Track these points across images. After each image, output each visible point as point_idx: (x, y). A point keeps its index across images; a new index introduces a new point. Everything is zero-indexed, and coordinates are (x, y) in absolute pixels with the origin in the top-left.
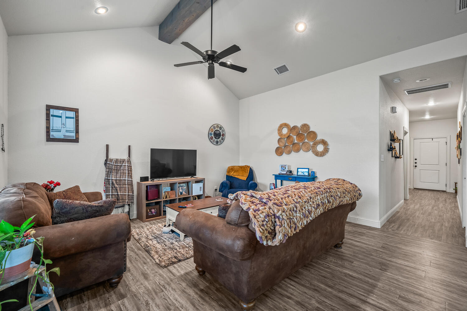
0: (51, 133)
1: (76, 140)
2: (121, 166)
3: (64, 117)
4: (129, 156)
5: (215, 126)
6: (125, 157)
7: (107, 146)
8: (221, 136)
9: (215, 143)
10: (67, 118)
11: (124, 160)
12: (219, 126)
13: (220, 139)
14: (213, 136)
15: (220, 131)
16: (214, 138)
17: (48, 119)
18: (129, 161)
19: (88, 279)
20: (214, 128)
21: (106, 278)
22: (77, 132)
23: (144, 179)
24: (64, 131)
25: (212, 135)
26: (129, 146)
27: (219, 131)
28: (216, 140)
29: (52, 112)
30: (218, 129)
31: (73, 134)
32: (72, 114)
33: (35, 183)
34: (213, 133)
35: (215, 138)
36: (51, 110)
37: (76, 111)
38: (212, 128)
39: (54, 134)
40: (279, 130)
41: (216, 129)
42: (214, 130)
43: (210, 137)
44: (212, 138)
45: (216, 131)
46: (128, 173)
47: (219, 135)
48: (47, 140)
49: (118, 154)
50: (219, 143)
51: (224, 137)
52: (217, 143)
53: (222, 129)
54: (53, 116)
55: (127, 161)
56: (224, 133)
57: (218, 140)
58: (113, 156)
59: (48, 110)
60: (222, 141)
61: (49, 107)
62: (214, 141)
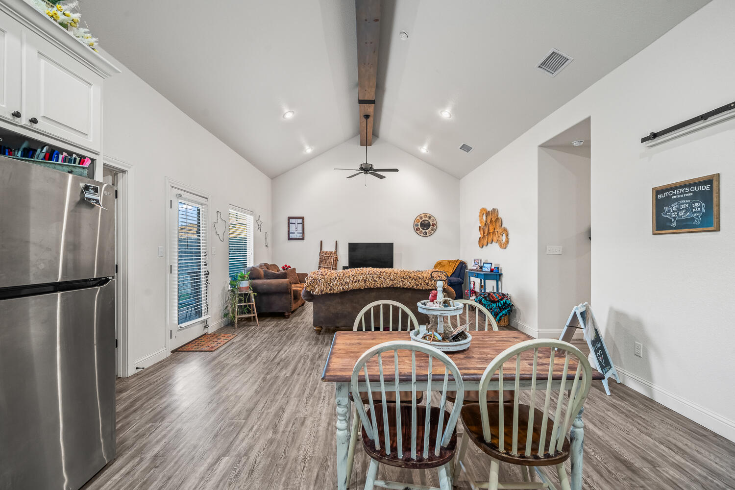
0: (290, 235)
1: (303, 239)
2: (329, 257)
3: (296, 223)
4: (336, 249)
5: (423, 215)
6: (333, 250)
7: (321, 241)
8: (431, 226)
9: (423, 234)
10: (298, 224)
11: (332, 252)
12: (428, 215)
13: (430, 229)
14: (419, 227)
15: (429, 220)
16: (421, 229)
17: (289, 226)
18: (336, 253)
19: (275, 309)
20: (421, 218)
21: (281, 311)
22: (303, 233)
23: (344, 268)
24: (296, 232)
25: (418, 225)
26: (337, 242)
27: (427, 221)
28: (424, 231)
29: (292, 221)
30: (427, 219)
31: (302, 235)
32: (300, 221)
33: (275, 265)
34: (419, 224)
35: (423, 229)
36: (290, 220)
37: (303, 218)
38: (418, 218)
39: (292, 236)
40: (480, 216)
41: (424, 219)
42: (421, 221)
43: (415, 229)
44: (418, 230)
45: (423, 221)
46: (333, 263)
47: (428, 225)
48: (288, 240)
49: (329, 248)
50: (428, 234)
51: (435, 227)
52: (425, 234)
53: (432, 218)
54: (291, 223)
55: (334, 253)
56: (435, 222)
57: (427, 231)
58: (325, 249)
59: (289, 220)
60: (433, 232)
61: (289, 218)
62: (421, 232)
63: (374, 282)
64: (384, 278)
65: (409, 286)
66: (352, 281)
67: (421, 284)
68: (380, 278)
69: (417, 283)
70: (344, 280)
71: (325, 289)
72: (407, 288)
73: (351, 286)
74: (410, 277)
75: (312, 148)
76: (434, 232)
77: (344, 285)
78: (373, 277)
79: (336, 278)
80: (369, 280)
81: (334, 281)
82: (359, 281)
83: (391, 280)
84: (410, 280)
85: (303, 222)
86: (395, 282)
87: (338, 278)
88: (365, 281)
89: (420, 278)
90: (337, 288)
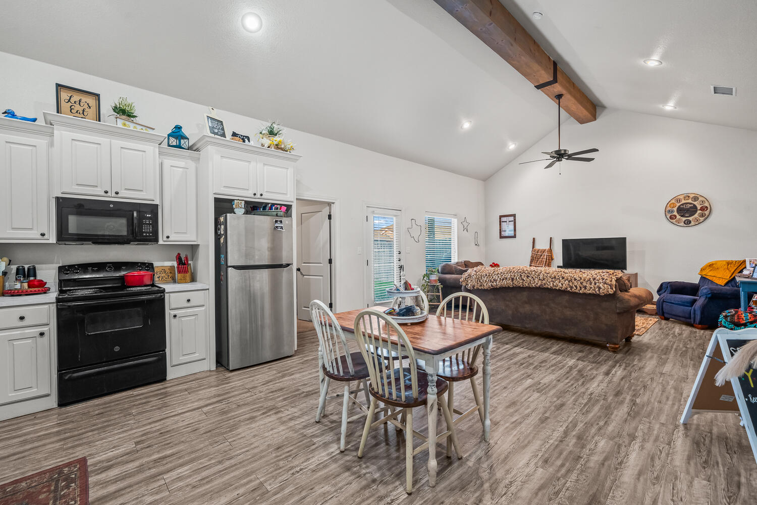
0: (502, 233)
1: (514, 237)
2: (541, 255)
4: (550, 247)
5: (681, 197)
6: (548, 247)
7: (534, 239)
8: (699, 211)
9: (682, 224)
10: (509, 221)
11: (545, 250)
12: (692, 196)
13: (696, 215)
14: (675, 213)
15: (695, 203)
16: (678, 217)
17: (500, 225)
18: (550, 250)
20: (679, 201)
22: (515, 230)
23: (559, 267)
24: (508, 231)
25: (673, 212)
26: (551, 238)
27: (691, 204)
28: (684, 219)
29: (503, 219)
30: (690, 201)
31: (513, 232)
32: (512, 218)
34: (675, 209)
35: (682, 216)
37: (514, 216)
38: (673, 201)
39: (504, 234)
41: (683, 202)
42: (678, 205)
43: (668, 217)
44: (673, 218)
45: (683, 204)
47: (692, 210)
48: (500, 238)
49: (542, 245)
50: (693, 223)
51: (707, 213)
52: (688, 223)
53: (700, 199)
54: (503, 222)
55: (548, 251)
56: (706, 204)
57: (690, 218)
58: (537, 247)
59: (500, 219)
60: (702, 219)
61: (501, 217)
62: (679, 221)
63: (521, 281)
64: (532, 277)
65: (562, 288)
66: (500, 279)
67: (576, 287)
68: (528, 277)
69: (571, 284)
70: (493, 277)
71: (476, 284)
72: (559, 290)
73: (499, 284)
74: (563, 278)
75: (515, 144)
76: (705, 220)
77: (493, 282)
78: (521, 276)
79: (486, 275)
80: (516, 278)
81: (484, 277)
82: (506, 279)
83: (540, 279)
84: (563, 280)
85: (515, 220)
86: (544, 282)
87: (488, 275)
88: (513, 279)
89: (575, 279)
90: (487, 284)
